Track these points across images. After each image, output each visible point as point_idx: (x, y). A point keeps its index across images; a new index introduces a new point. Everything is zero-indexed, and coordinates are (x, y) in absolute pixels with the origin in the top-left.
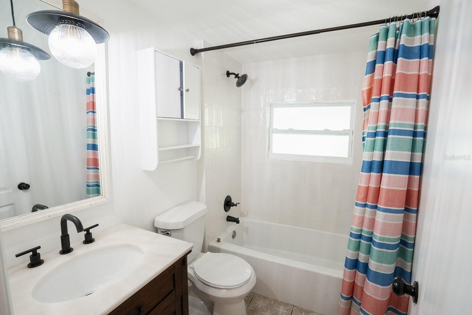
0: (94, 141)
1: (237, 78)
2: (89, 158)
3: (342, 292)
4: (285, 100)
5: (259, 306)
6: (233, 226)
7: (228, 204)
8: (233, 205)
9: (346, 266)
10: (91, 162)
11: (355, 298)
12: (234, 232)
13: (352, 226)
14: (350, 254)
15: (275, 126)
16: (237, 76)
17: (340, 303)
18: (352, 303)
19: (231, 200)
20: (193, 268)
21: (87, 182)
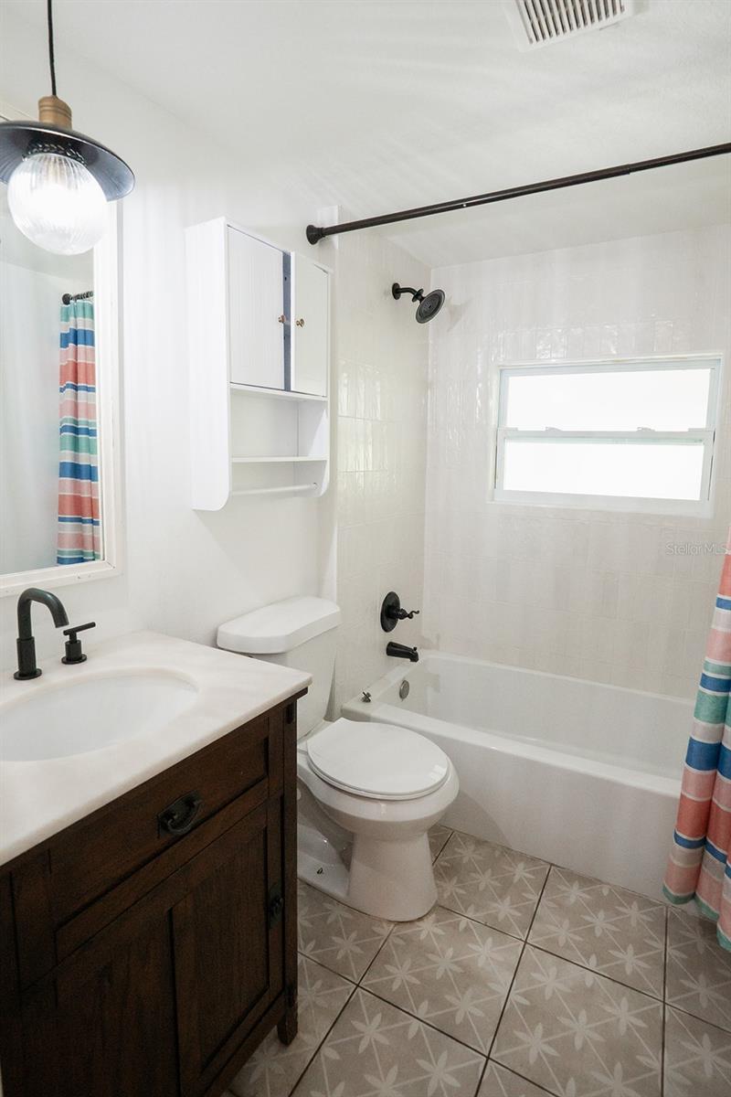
0: (76, 457)
1: (418, 301)
2: (64, 495)
3: (679, 827)
4: (538, 356)
5: (465, 860)
6: (402, 667)
7: (391, 612)
8: (404, 615)
9: (688, 761)
10: (68, 506)
11: (711, 843)
12: (405, 685)
13: (707, 659)
14: (702, 731)
15: (511, 423)
16: (417, 295)
17: (672, 857)
18: (704, 857)
19: (397, 602)
20: (307, 753)
21: (59, 552)
